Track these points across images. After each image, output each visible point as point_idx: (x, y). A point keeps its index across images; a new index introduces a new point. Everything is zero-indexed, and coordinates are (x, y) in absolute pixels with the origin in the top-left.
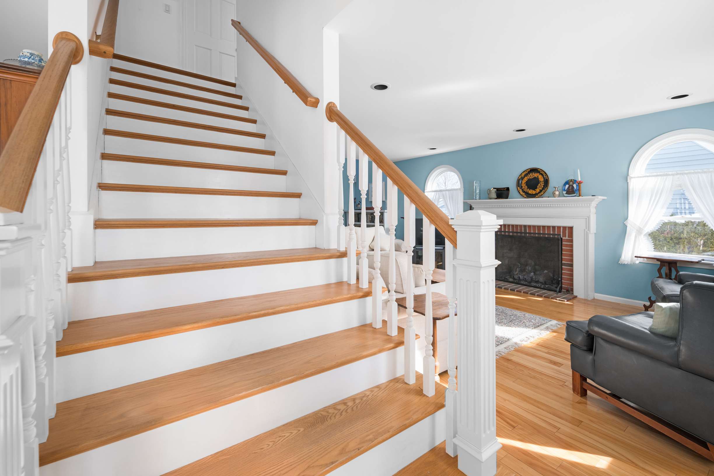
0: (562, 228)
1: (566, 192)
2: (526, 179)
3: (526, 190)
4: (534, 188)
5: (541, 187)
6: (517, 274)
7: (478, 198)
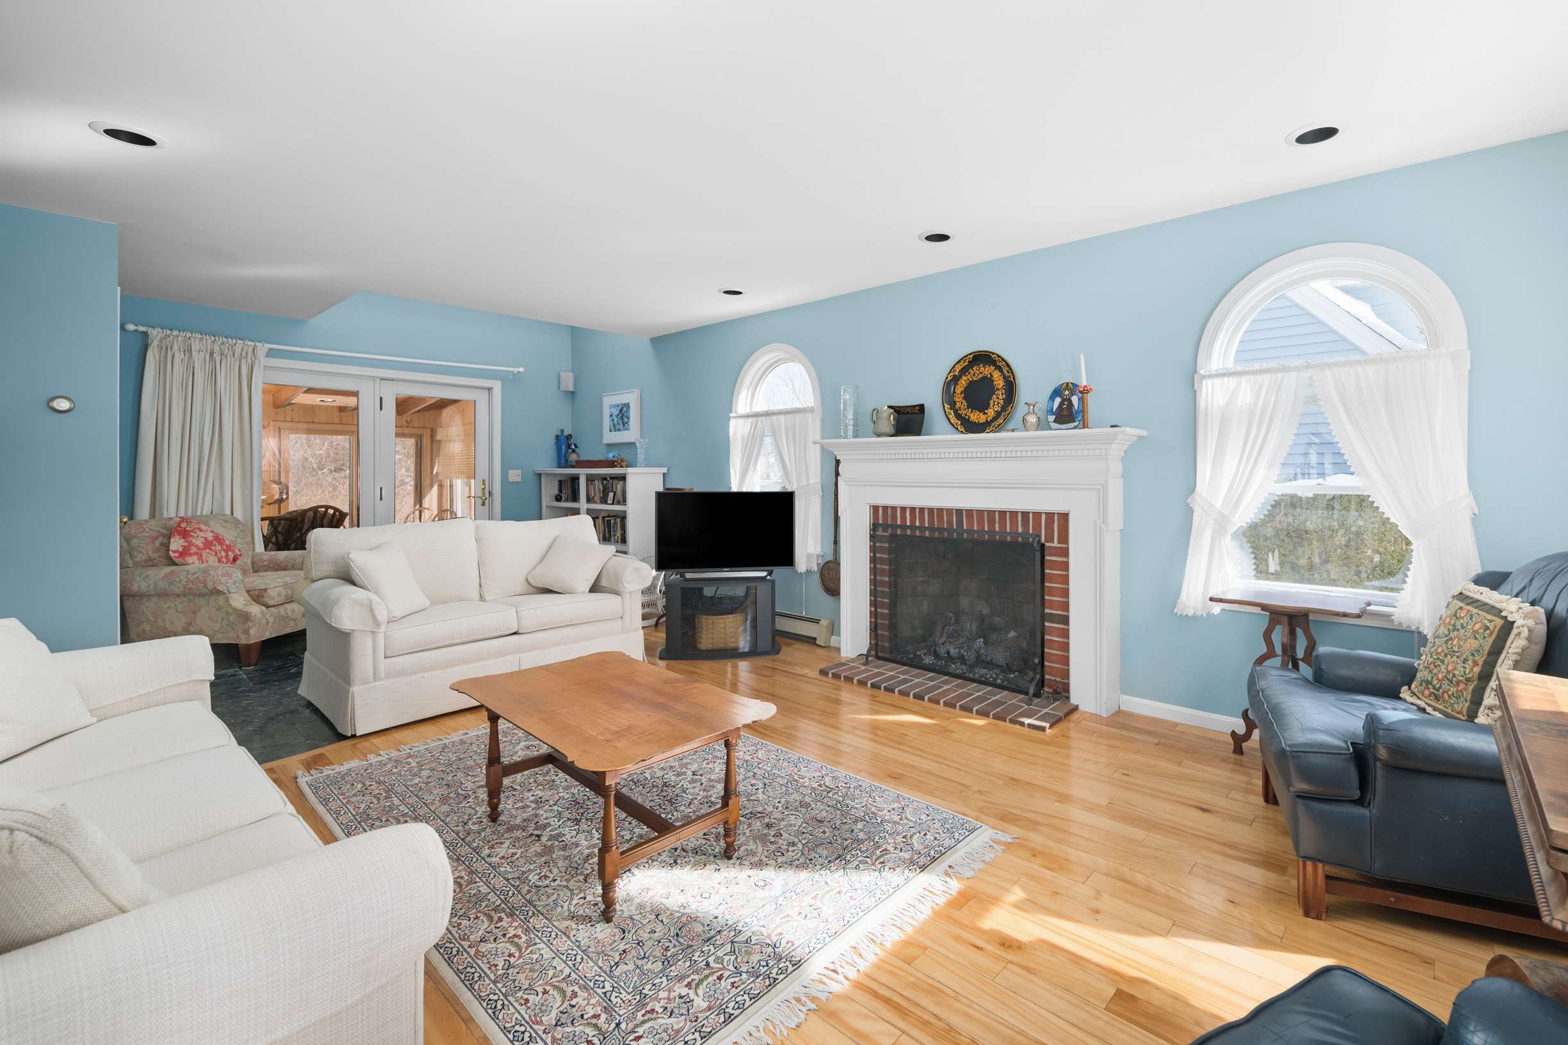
0: (1043, 516)
1: (1054, 417)
2: (963, 382)
3: (962, 412)
4: (983, 407)
5: (998, 403)
6: (945, 642)
7: (850, 433)
